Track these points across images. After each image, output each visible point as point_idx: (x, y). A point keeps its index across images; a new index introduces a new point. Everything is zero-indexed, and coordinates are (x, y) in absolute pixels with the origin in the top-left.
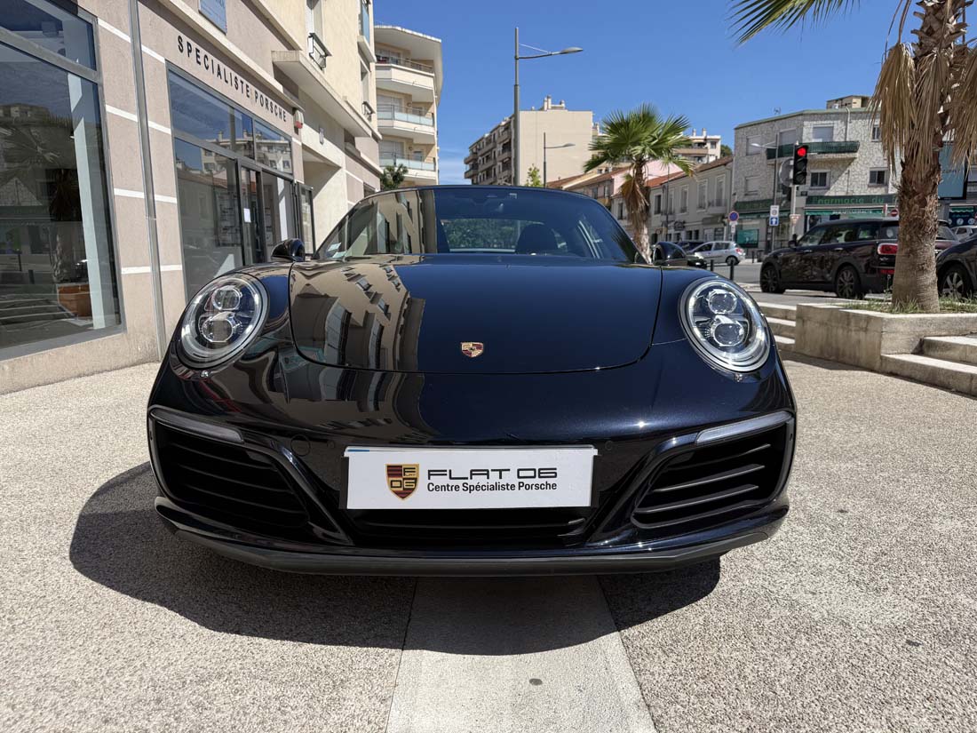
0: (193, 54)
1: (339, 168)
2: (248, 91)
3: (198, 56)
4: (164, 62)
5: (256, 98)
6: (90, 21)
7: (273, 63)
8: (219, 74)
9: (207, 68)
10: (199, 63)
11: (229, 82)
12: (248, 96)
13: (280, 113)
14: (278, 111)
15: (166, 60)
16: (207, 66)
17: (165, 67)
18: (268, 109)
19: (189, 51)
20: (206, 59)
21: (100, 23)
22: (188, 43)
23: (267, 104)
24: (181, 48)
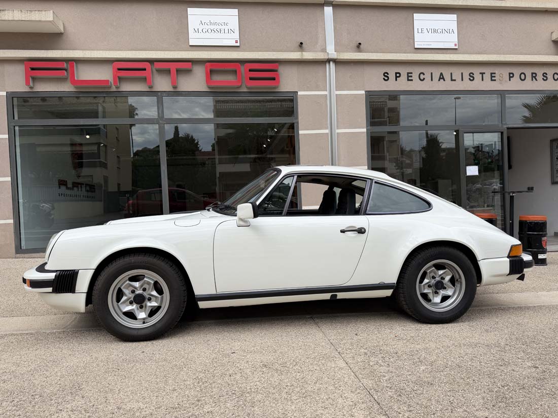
0: (404, 77)
3: (408, 76)
4: (364, 93)
5: (512, 77)
6: (292, 95)
7: (553, 41)
8: (442, 78)
9: (422, 80)
10: (412, 80)
11: (459, 79)
12: (495, 80)
15: (366, 91)
16: (422, 78)
17: (365, 96)
18: (536, 80)
19: (396, 77)
20: (422, 75)
21: (299, 93)
22: (396, 73)
23: (532, 77)
24: (386, 78)
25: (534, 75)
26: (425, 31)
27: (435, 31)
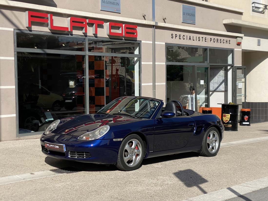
2: (205, 40)
3: (180, 37)
5: (211, 40)
6: (139, 42)
7: (224, 24)
8: (190, 39)
11: (195, 40)
14: (225, 41)
15: (165, 43)
16: (184, 38)
17: (165, 45)
18: (218, 42)
19: (176, 37)
20: (184, 36)
21: (142, 42)
22: (176, 35)
23: (217, 41)
24: (172, 37)
25: (218, 40)
26: (186, 14)
27: (189, 14)
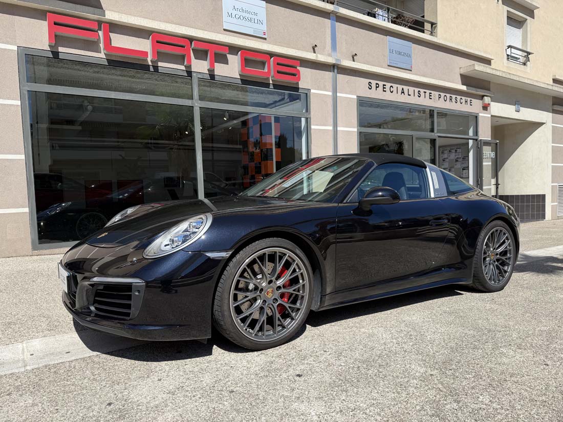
0: (381, 88)
1: (543, 124)
2: (430, 96)
3: (384, 88)
5: (439, 98)
6: (306, 92)
7: (461, 74)
8: (403, 92)
9: (392, 92)
10: (385, 91)
11: (412, 95)
12: (431, 99)
13: (466, 102)
14: (463, 101)
15: (357, 96)
17: (356, 99)
18: (452, 102)
19: (377, 87)
20: (391, 88)
21: (312, 91)
22: (377, 84)
24: (370, 87)
25: (451, 98)
26: (394, 52)
27: (400, 53)
